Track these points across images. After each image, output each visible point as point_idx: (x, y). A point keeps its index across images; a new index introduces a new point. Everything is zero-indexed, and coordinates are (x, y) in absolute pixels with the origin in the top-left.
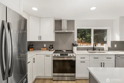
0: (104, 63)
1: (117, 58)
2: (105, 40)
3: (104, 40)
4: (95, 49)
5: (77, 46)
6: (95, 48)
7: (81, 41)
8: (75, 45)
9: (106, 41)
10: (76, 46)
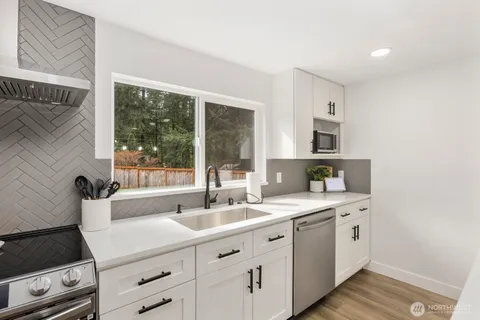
0: (260, 268)
1: (298, 229)
2: (242, 157)
3: (238, 156)
4: (214, 201)
5: (112, 191)
6: (212, 196)
7: (142, 160)
8: (101, 188)
9: (247, 157)
10: (105, 192)
